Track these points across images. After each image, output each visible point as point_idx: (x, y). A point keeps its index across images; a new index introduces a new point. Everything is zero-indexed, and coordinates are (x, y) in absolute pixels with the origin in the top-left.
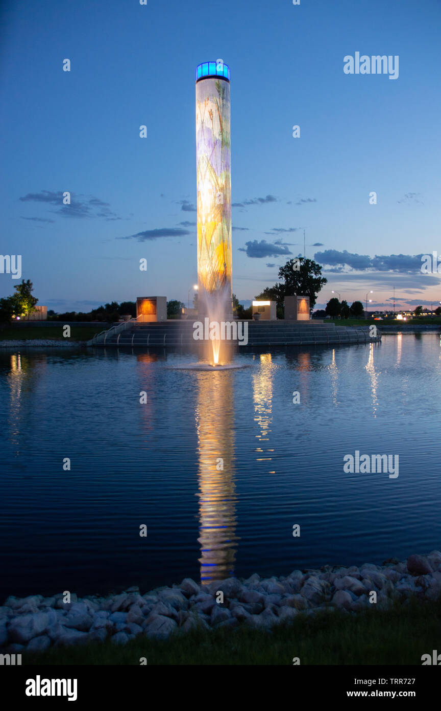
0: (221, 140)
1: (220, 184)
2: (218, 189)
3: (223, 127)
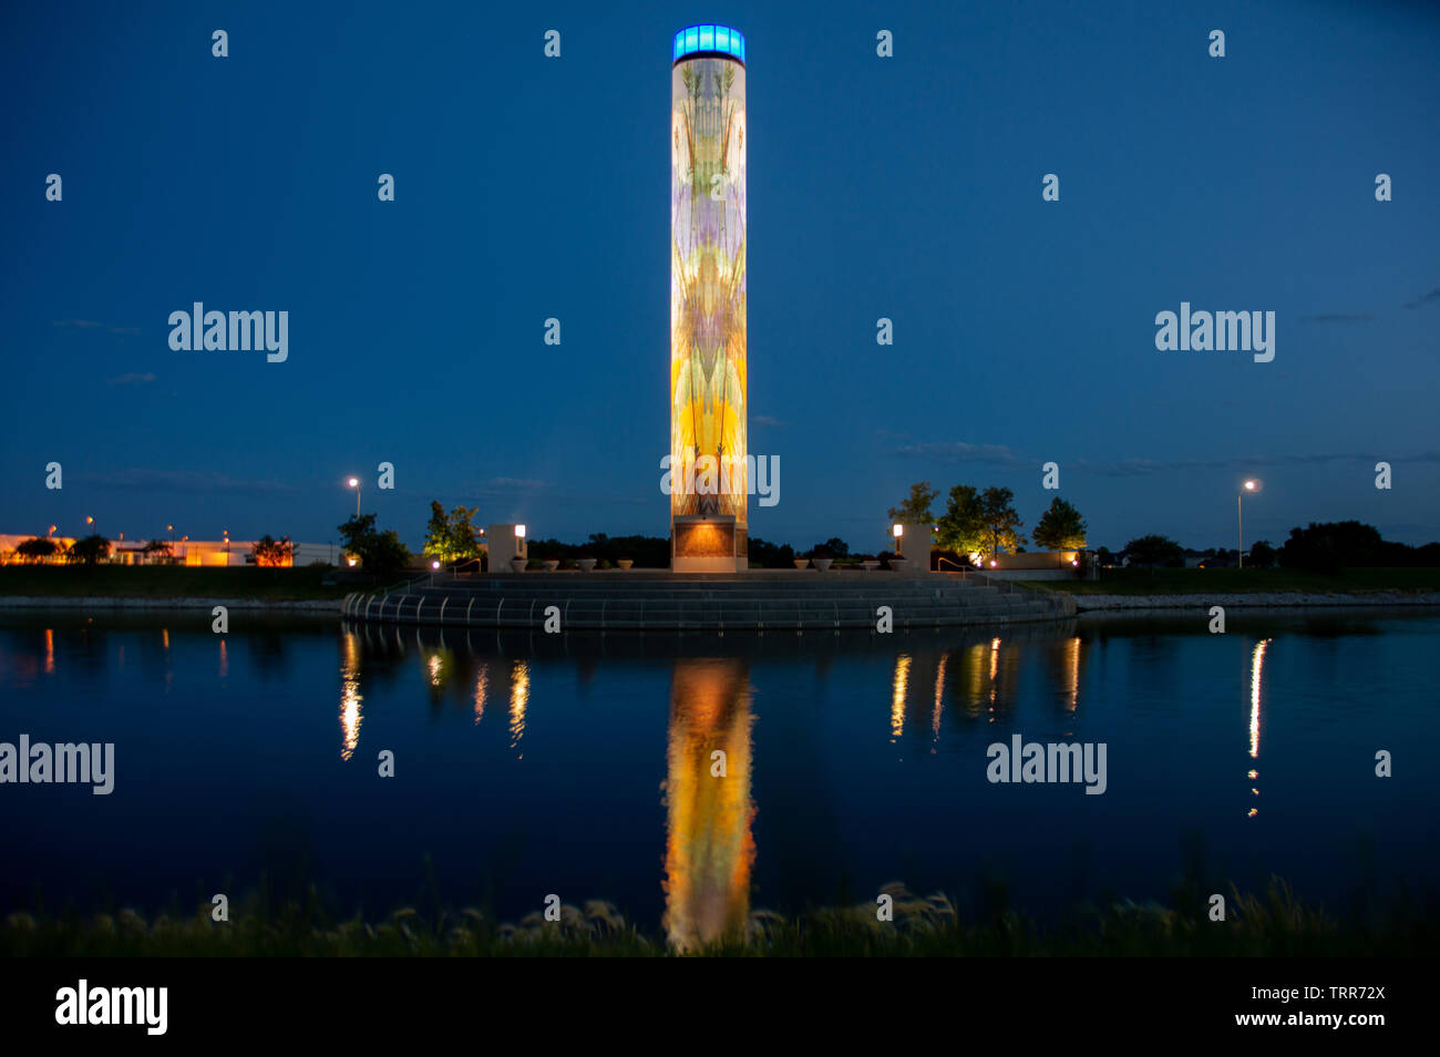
0: (691, 184)
1: (687, 276)
2: (684, 288)
3: (697, 156)
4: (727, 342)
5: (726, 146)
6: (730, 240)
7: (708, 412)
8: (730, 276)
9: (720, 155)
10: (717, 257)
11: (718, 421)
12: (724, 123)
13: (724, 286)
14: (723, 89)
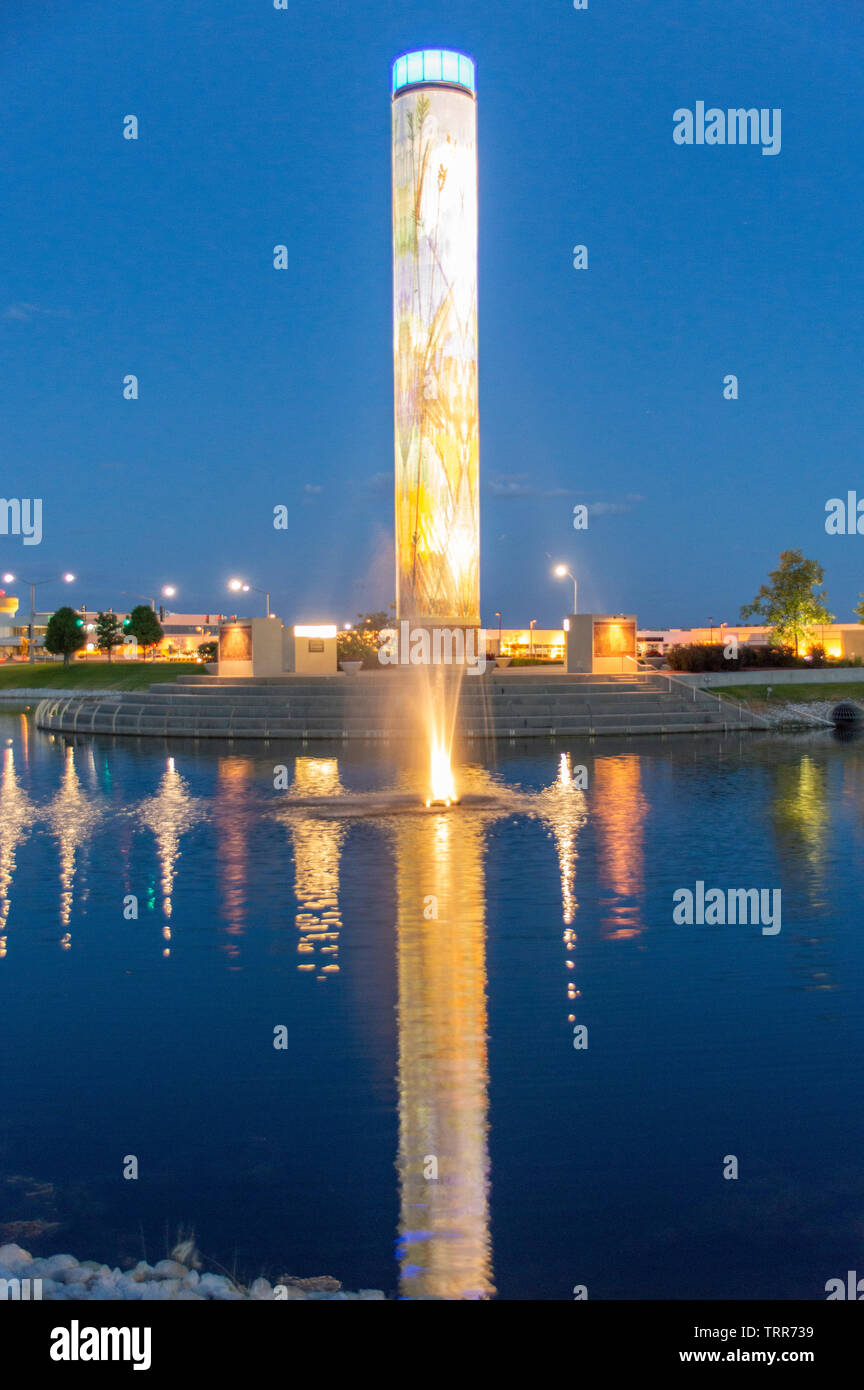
4: (422, 418)
5: (419, 193)
6: (424, 301)
7: (405, 498)
8: (425, 342)
9: (412, 207)
10: (410, 325)
11: (413, 508)
12: (416, 168)
13: (418, 356)
14: (415, 127)
